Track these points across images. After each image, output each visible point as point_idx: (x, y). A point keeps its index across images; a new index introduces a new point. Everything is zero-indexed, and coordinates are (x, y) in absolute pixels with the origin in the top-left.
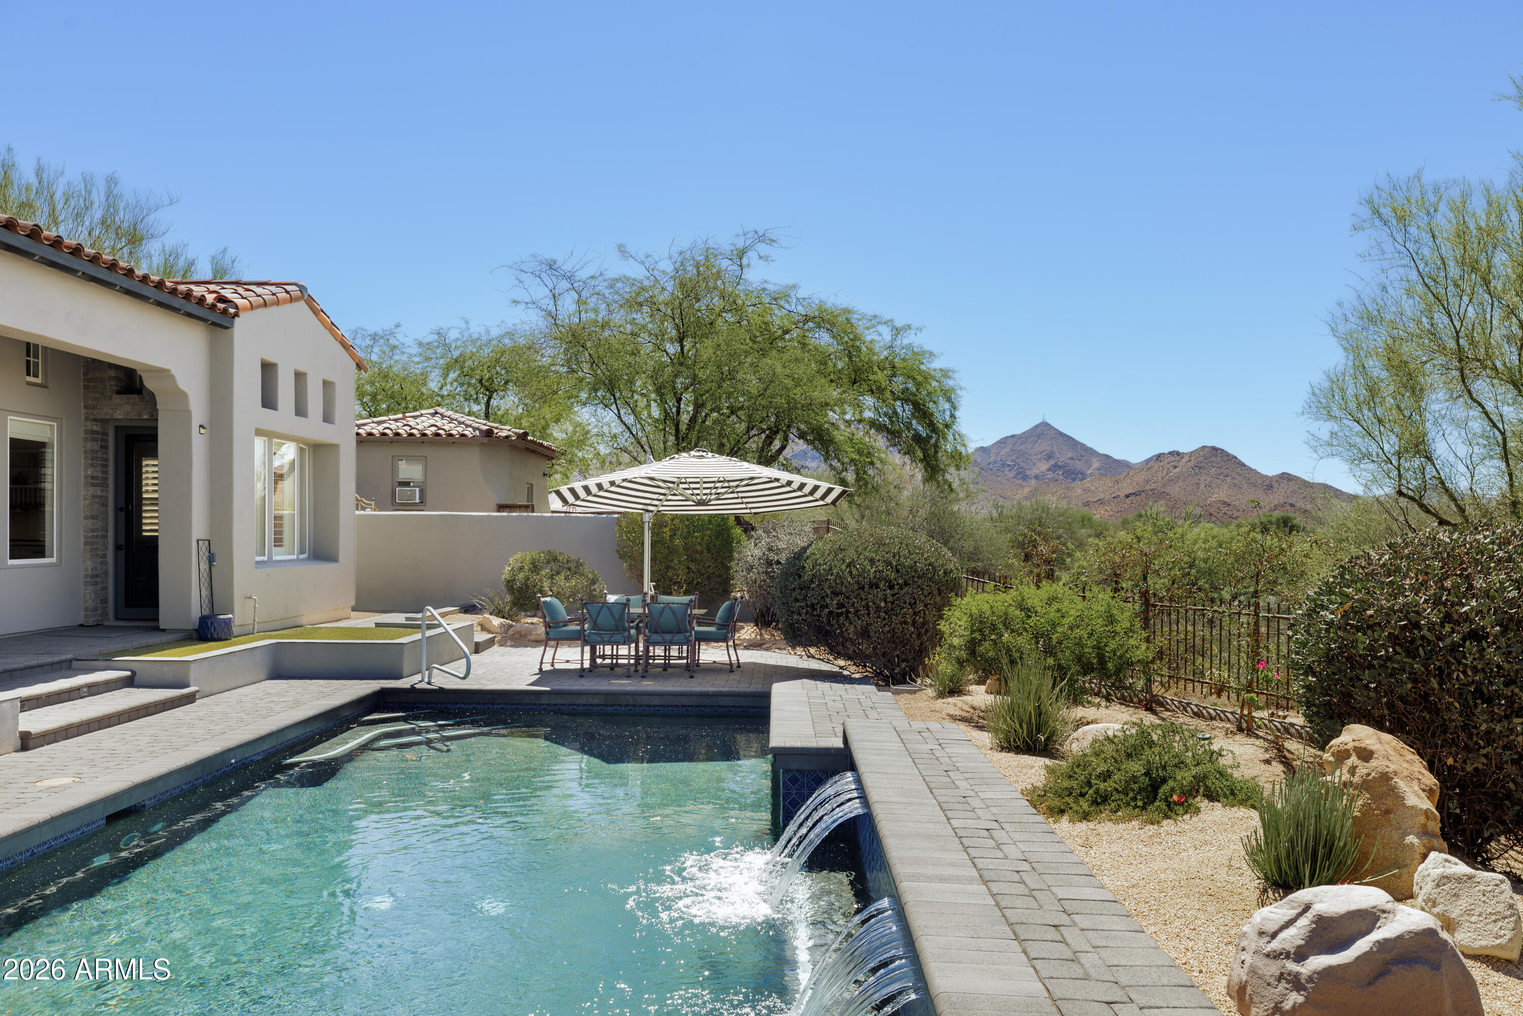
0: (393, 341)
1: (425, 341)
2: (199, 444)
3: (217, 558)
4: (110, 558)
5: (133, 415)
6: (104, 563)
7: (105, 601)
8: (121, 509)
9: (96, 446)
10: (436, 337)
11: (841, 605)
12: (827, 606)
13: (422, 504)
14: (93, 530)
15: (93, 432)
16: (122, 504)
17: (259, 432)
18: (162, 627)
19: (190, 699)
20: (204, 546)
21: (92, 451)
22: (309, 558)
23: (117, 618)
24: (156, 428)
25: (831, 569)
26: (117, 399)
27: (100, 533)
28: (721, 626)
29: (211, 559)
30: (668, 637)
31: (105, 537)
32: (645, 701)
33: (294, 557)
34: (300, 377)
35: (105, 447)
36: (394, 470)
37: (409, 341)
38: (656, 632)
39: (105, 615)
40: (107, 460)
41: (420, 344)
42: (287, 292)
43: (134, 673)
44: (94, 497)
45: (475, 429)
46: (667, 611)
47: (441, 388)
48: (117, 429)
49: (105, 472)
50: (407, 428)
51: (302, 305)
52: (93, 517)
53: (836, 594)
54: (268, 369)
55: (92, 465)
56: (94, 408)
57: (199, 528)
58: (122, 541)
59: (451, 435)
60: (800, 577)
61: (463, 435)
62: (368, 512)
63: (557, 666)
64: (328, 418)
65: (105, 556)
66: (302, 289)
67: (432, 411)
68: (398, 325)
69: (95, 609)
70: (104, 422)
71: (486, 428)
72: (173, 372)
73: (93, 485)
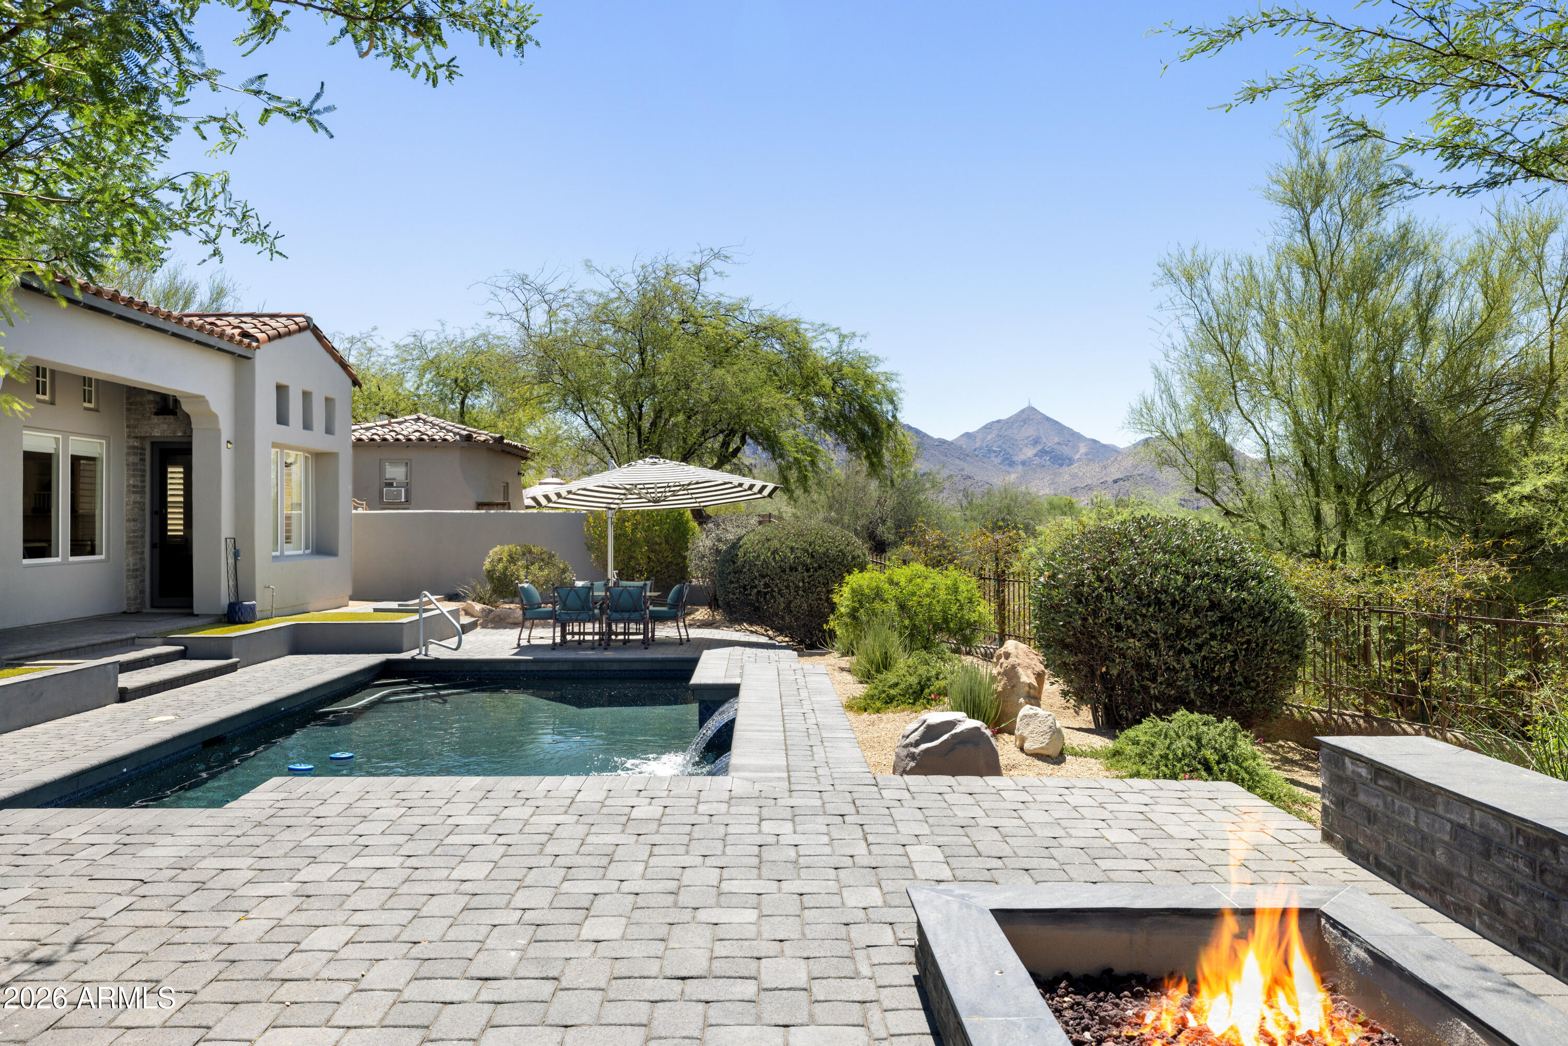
0: (370, 344)
1: (402, 343)
2: (226, 456)
3: (241, 553)
4: (147, 555)
5: (168, 433)
6: (142, 559)
7: (142, 592)
8: (156, 513)
9: (136, 459)
10: (412, 339)
11: (766, 585)
12: (756, 587)
13: (408, 503)
14: (134, 531)
15: (134, 447)
16: (157, 508)
17: (275, 445)
18: (196, 612)
19: (232, 668)
20: (230, 546)
21: (134, 464)
22: (312, 553)
23: (152, 606)
24: (190, 443)
25: (759, 556)
26: (156, 419)
27: (139, 534)
28: (672, 606)
29: (236, 555)
30: (626, 615)
31: (143, 537)
32: (606, 666)
33: (301, 552)
34: (306, 396)
35: (143, 460)
36: (382, 471)
37: (384, 344)
38: (616, 611)
39: (143, 603)
40: (144, 471)
41: (397, 346)
42: (297, 324)
43: (186, 648)
44: (135, 503)
45: (456, 434)
46: (625, 594)
47: (417, 388)
48: (153, 444)
49: (143, 481)
50: (393, 434)
51: (308, 334)
52: (134, 520)
53: (763, 576)
54: (281, 390)
55: (133, 476)
56: (136, 427)
57: (227, 530)
58: (157, 540)
59: (434, 440)
60: (734, 563)
61: (445, 440)
62: (360, 511)
63: (533, 642)
64: (329, 430)
65: (143, 553)
66: (308, 319)
67: (414, 417)
68: (375, 329)
69: (136, 599)
70: (142, 438)
71: (465, 433)
72: (208, 398)
73: (134, 492)
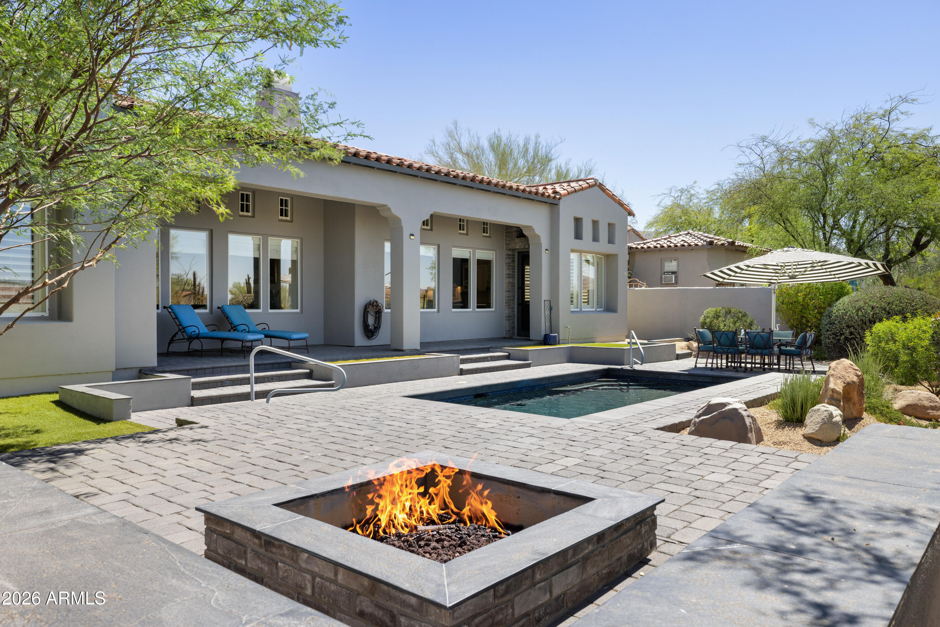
0: (692, 192)
1: (711, 189)
2: (545, 258)
3: (553, 309)
4: (516, 309)
5: (522, 247)
6: (513, 311)
7: (513, 328)
8: (520, 288)
9: (510, 261)
10: (717, 186)
11: (851, 333)
12: (843, 334)
13: (676, 283)
14: (508, 297)
15: (508, 255)
16: (520, 285)
17: (573, 251)
18: (531, 339)
19: (528, 366)
20: (547, 304)
21: (508, 263)
22: (604, 311)
23: (518, 335)
24: (529, 252)
25: (847, 313)
26: (517, 240)
27: (511, 298)
28: (798, 347)
29: (551, 309)
30: (759, 351)
31: (514, 300)
33: (594, 310)
34: (595, 223)
35: (514, 261)
36: (662, 266)
37: (701, 191)
38: (753, 348)
39: (513, 333)
40: (514, 266)
41: (708, 192)
42: (588, 183)
43: (510, 354)
44: (509, 283)
45: (704, 241)
46: (758, 337)
48: (519, 253)
49: (514, 272)
50: (668, 243)
51: (596, 188)
52: (508, 291)
53: (848, 327)
54: (578, 221)
55: (508, 269)
56: (509, 244)
57: (545, 295)
58: (520, 302)
59: (690, 245)
60: (830, 317)
61: (697, 245)
62: (643, 288)
64: (610, 241)
65: (513, 308)
66: (596, 180)
67: (686, 232)
68: (695, 182)
69: (509, 331)
70: (513, 250)
71: (709, 240)
72: (533, 227)
73: (508, 277)
